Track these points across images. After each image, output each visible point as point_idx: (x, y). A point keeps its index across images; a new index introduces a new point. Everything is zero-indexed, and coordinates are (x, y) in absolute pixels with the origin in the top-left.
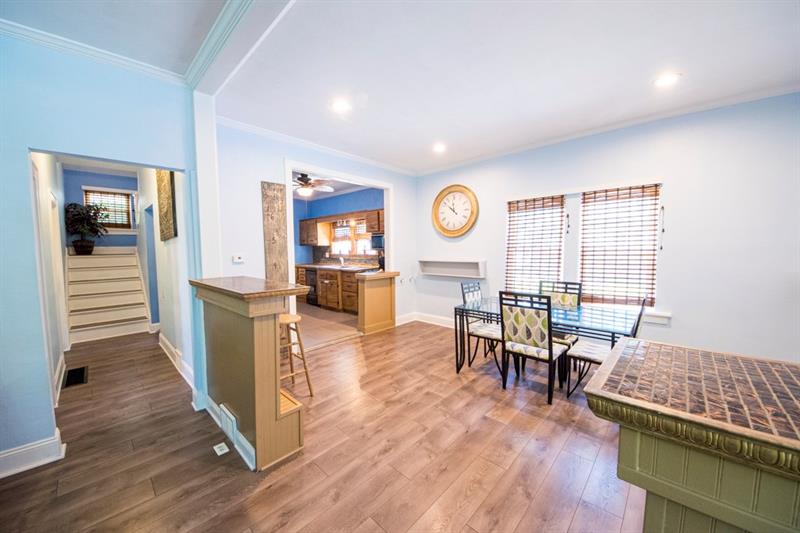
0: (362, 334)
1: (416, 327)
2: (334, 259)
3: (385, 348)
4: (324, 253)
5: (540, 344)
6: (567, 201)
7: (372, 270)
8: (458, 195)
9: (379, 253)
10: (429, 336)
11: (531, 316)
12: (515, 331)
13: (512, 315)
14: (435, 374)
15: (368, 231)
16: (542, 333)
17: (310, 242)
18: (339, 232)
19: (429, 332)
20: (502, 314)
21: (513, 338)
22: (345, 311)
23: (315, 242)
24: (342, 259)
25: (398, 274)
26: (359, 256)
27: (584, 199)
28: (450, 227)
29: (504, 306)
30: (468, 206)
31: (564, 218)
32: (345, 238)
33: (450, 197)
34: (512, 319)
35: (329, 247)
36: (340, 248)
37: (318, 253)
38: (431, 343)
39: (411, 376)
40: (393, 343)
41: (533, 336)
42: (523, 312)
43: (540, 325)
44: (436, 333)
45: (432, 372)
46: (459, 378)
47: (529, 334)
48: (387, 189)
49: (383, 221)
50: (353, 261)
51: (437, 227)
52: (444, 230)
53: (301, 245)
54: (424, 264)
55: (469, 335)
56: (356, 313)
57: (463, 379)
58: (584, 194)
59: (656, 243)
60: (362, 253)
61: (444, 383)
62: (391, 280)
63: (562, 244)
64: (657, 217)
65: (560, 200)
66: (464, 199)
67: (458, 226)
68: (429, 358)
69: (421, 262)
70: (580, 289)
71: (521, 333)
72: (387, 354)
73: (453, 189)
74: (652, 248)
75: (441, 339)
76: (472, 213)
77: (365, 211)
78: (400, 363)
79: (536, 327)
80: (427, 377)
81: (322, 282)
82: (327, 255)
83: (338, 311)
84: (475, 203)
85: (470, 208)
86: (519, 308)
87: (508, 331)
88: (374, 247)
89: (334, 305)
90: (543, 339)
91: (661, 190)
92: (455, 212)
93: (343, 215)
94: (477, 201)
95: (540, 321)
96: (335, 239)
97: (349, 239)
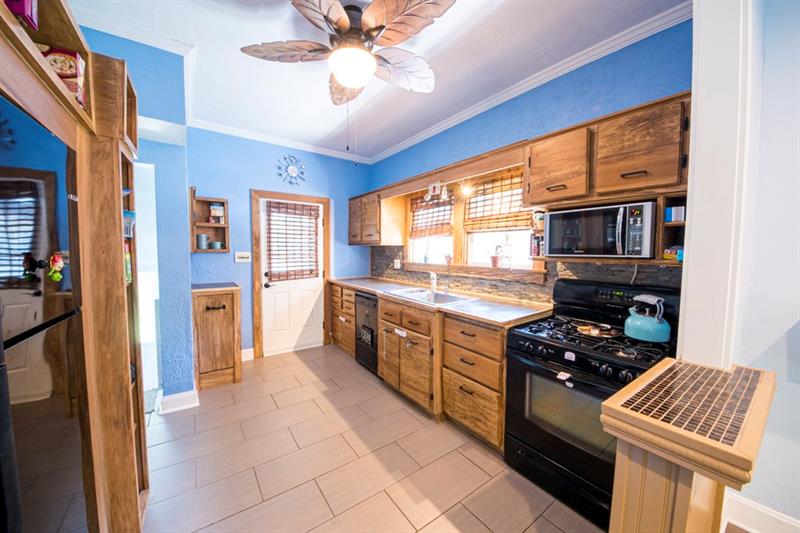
2: (416, 274)
4: (391, 259)
17: (366, 239)
18: (425, 217)
22: (446, 418)
23: (375, 237)
24: (433, 275)
26: (479, 271)
32: (440, 228)
35: (401, 248)
36: (428, 251)
37: (380, 259)
50: (458, 279)
53: (350, 244)
60: (488, 264)
81: (389, 331)
82: (397, 264)
83: (429, 415)
89: (424, 403)
93: (440, 173)
96: (413, 232)
97: (451, 231)
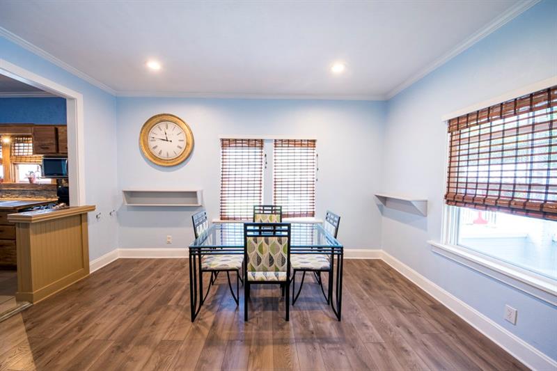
0: (27, 304)
1: (121, 268)
3: (75, 319)
5: (280, 268)
6: (265, 144)
7: (46, 205)
8: (171, 125)
9: (59, 183)
10: (142, 277)
11: (274, 244)
12: (259, 261)
13: (257, 246)
14: (166, 337)
15: (35, 152)
16: (283, 258)
19: (139, 270)
20: (245, 246)
21: (256, 268)
25: (92, 209)
27: (275, 144)
28: (163, 156)
29: (248, 239)
30: (182, 137)
31: (263, 157)
33: (163, 125)
34: (257, 250)
38: (147, 286)
39: (130, 358)
40: (88, 304)
41: (275, 263)
42: (267, 242)
43: (281, 251)
44: (151, 269)
45: (160, 335)
46: (198, 329)
47: (271, 260)
48: (72, 99)
49: (66, 141)
51: (146, 154)
52: (155, 158)
54: (131, 194)
55: (201, 271)
56: (13, 268)
57: (202, 327)
58: (276, 141)
59: (314, 177)
61: (182, 348)
62: (81, 218)
63: (262, 176)
64: (315, 161)
65: (261, 143)
66: (178, 130)
67: (172, 156)
68: (150, 313)
69: (126, 193)
70: (281, 210)
71: (265, 261)
72: (80, 330)
73: (165, 118)
74: (312, 180)
75: (159, 277)
76: (187, 144)
77: (31, 125)
78: (107, 339)
79: (278, 254)
80: (155, 349)
84: (189, 136)
85: (185, 139)
86: (263, 238)
87: (251, 262)
88: (47, 174)
90: (283, 263)
91: (316, 143)
92: (168, 141)
94: (191, 133)
95: (282, 247)
97: (1, 162)
